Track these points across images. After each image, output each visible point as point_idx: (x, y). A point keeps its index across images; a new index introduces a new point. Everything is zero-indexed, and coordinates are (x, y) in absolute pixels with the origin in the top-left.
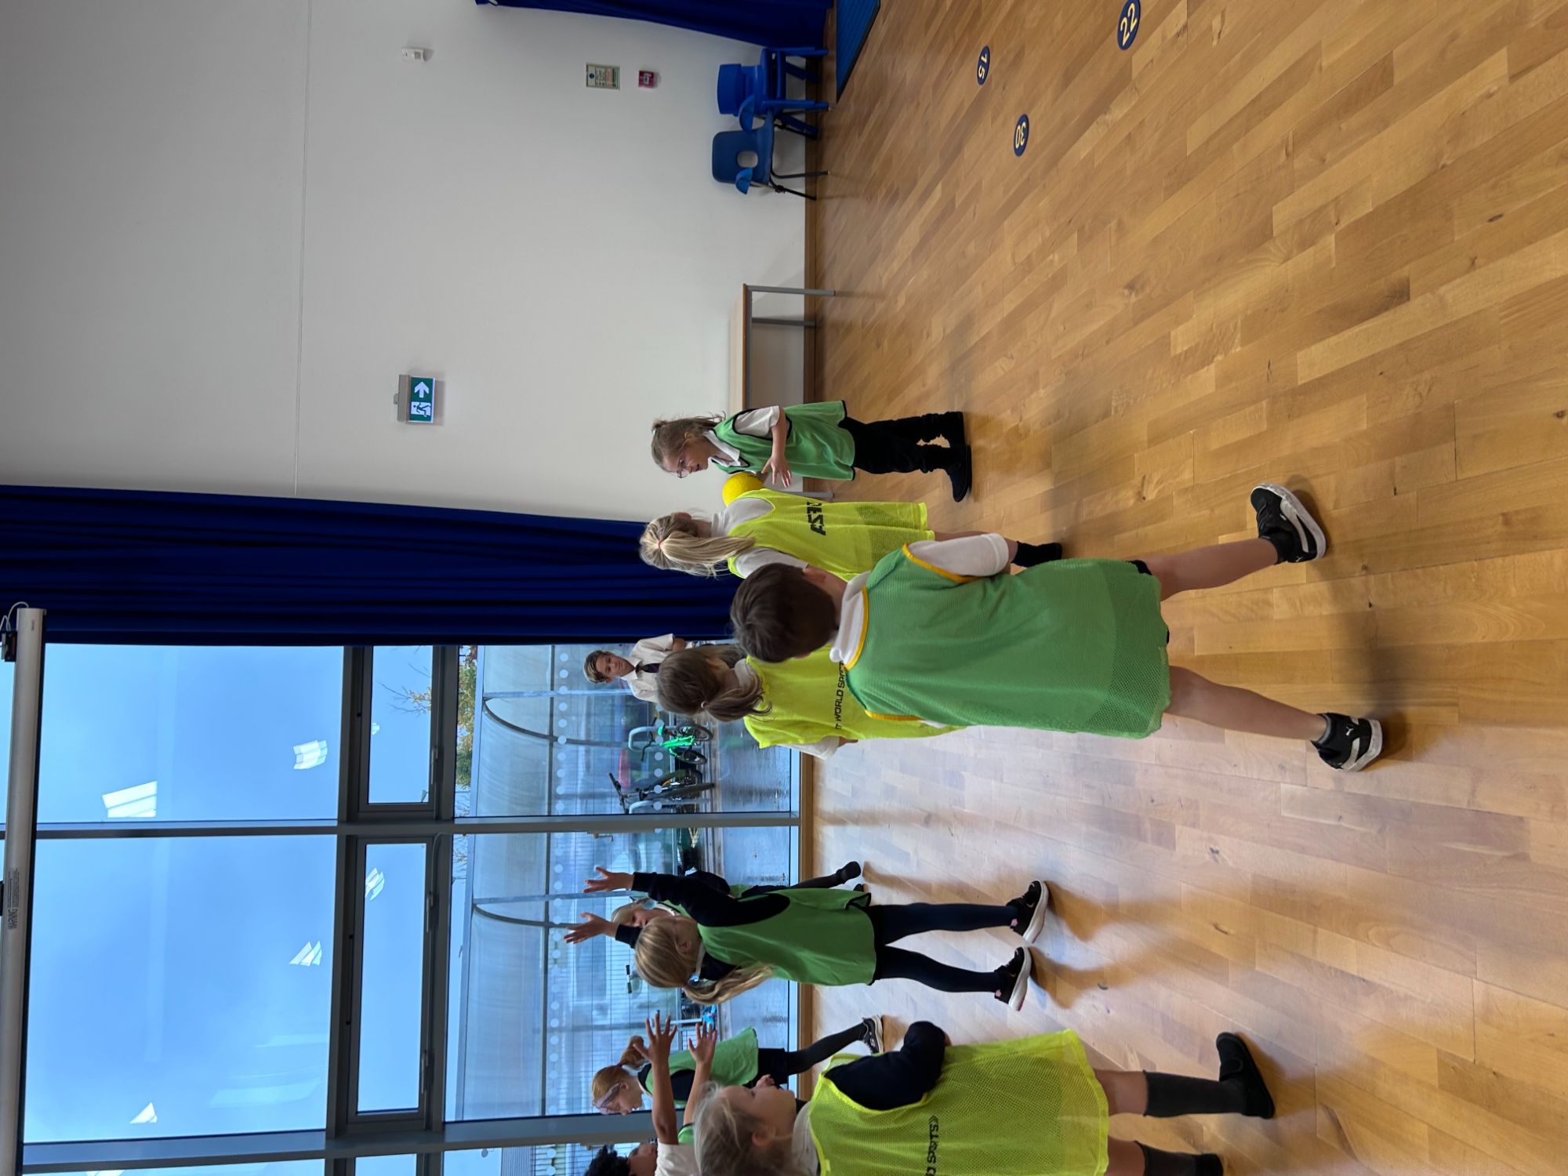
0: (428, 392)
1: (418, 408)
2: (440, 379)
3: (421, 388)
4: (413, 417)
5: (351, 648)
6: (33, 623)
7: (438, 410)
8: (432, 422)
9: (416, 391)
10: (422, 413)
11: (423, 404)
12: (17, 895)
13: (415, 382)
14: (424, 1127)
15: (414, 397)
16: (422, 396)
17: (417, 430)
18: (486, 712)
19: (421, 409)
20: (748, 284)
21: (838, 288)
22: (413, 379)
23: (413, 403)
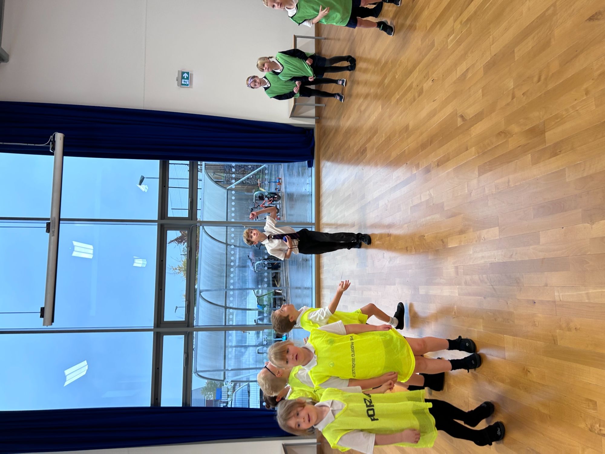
0: (187, 76)
1: (184, 81)
2: (191, 73)
3: (185, 75)
4: (182, 85)
5: (162, 160)
6: (61, 138)
7: (191, 82)
8: (189, 86)
9: (184, 76)
10: (186, 83)
11: (186, 80)
12: (55, 226)
13: (183, 73)
14: (187, 326)
15: (183, 78)
16: (185, 78)
17: (184, 90)
18: (204, 230)
19: (185, 82)
20: (295, 35)
21: (325, 37)
22: (183, 72)
23: (183, 80)
